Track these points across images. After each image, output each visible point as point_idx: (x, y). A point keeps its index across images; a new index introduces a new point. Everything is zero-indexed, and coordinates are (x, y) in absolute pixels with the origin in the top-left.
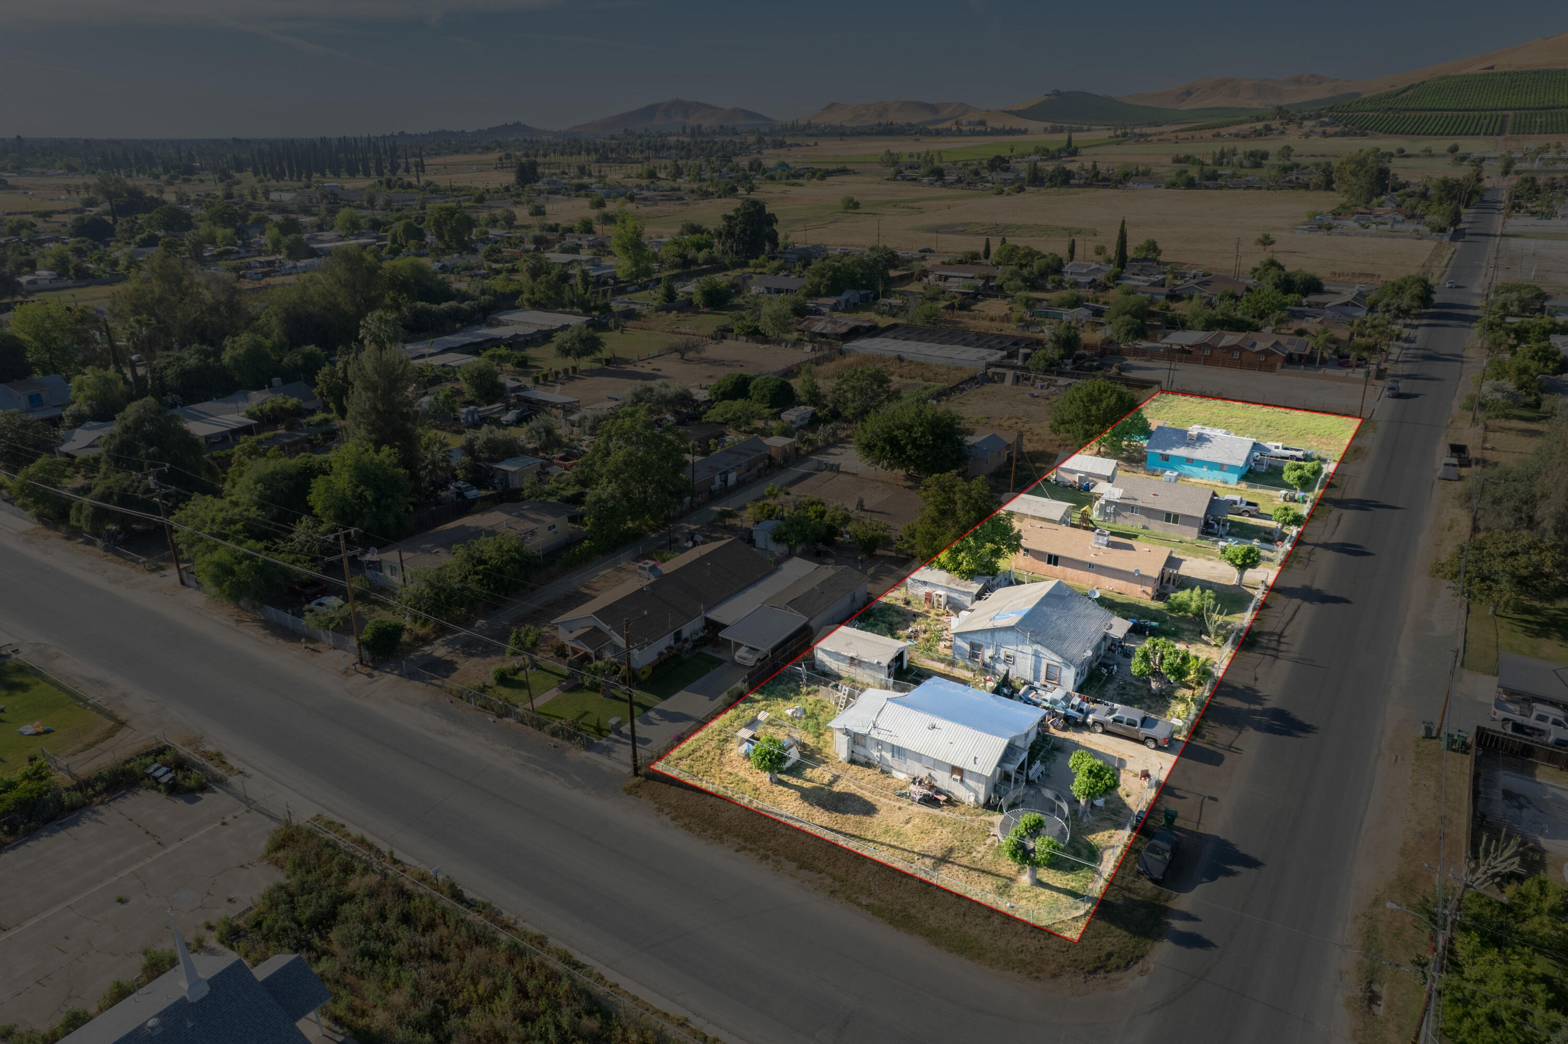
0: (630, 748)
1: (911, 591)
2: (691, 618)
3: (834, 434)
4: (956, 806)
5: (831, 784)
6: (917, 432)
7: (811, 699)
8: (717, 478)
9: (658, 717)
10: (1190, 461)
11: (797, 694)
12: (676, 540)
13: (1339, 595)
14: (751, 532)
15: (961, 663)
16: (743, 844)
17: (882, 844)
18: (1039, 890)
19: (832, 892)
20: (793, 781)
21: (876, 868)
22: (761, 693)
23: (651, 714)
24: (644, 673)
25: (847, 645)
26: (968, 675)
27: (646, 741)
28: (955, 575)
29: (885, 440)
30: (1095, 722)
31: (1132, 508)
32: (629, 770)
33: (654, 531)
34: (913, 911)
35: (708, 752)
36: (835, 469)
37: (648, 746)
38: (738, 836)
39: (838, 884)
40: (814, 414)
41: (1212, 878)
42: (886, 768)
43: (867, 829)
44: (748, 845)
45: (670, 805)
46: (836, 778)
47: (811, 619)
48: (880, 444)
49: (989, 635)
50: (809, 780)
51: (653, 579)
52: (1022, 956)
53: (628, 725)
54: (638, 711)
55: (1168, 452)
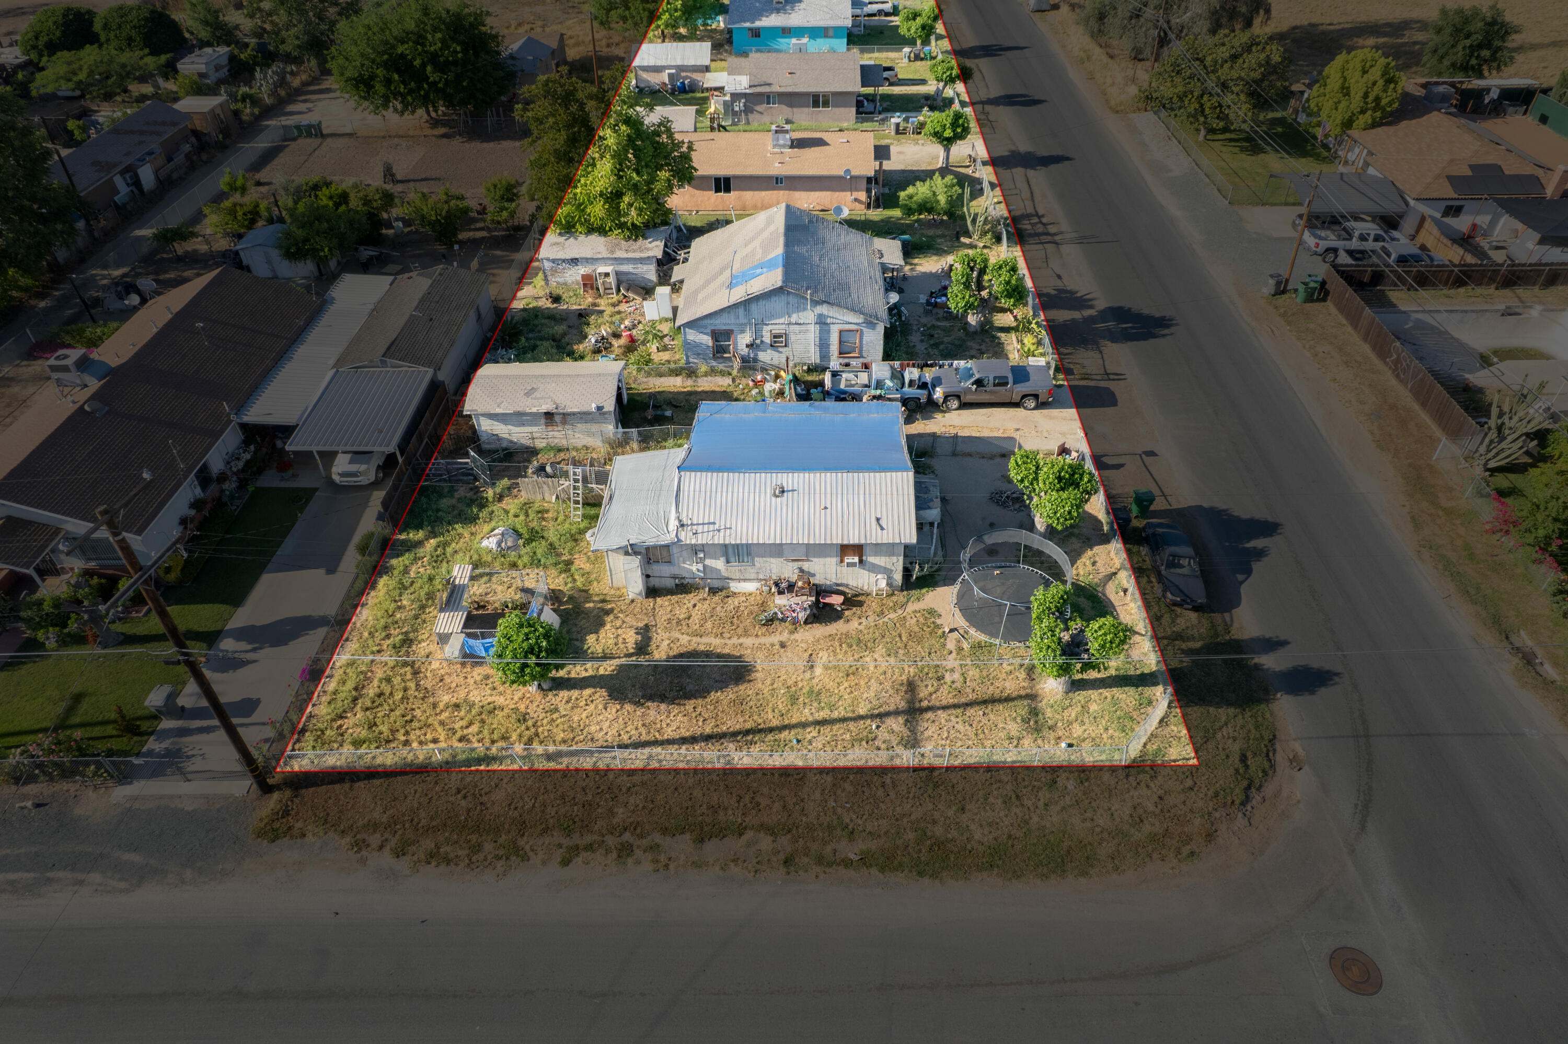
0: (221, 735)
1: (553, 281)
2: (216, 435)
3: (282, 82)
4: (860, 604)
5: (642, 648)
6: (435, 41)
7: (512, 505)
8: (119, 181)
9: (243, 646)
10: (786, 32)
11: (482, 506)
12: (97, 302)
13: (1054, 153)
14: (237, 253)
15: (703, 368)
16: (566, 842)
17: (804, 725)
18: (1081, 696)
19: (787, 862)
20: (577, 670)
21: (829, 779)
22: (418, 527)
23: (228, 645)
24: (168, 570)
25: (528, 394)
26: (723, 383)
27: (249, 706)
28: (615, 236)
29: (385, 65)
30: (946, 398)
31: (767, 98)
32: (243, 786)
33: (41, 296)
34: (939, 831)
35: (388, 680)
36: (315, 131)
37: (258, 715)
38: (546, 830)
39: (784, 840)
40: (232, 58)
41: (1248, 572)
42: (716, 584)
43: (761, 708)
44: (576, 839)
45: (374, 826)
46: (645, 633)
47: (438, 368)
48: (380, 72)
49: (741, 311)
50: (605, 657)
51: (94, 384)
52: (1147, 828)
53: (192, 687)
54: (196, 650)
55: (758, 24)
